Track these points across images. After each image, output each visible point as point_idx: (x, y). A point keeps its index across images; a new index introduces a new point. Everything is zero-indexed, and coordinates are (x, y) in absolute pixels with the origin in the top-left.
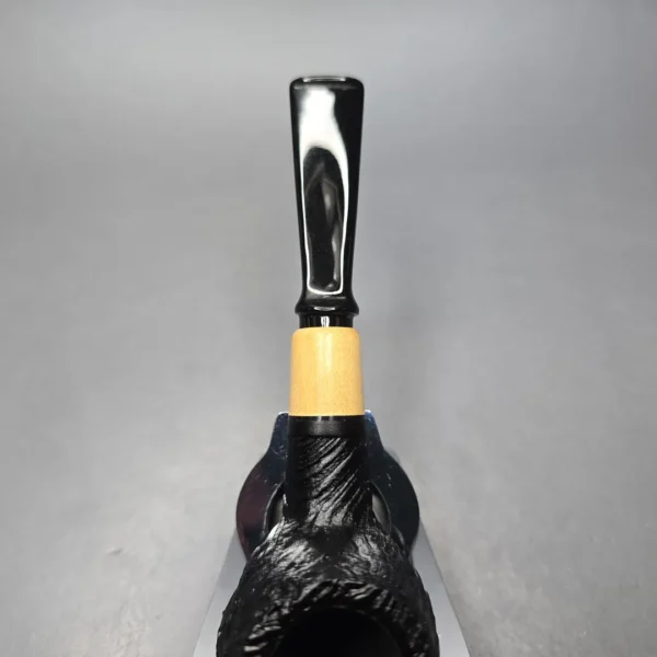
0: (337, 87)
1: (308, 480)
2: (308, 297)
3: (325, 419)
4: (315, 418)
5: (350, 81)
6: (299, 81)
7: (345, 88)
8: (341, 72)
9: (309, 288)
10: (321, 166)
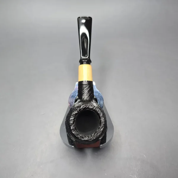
0: (87, 19)
1: (82, 93)
2: (82, 58)
3: (85, 81)
4: (83, 81)
5: (90, 17)
6: (79, 18)
7: (89, 19)
8: (88, 16)
9: (82, 57)
10: (84, 37)
